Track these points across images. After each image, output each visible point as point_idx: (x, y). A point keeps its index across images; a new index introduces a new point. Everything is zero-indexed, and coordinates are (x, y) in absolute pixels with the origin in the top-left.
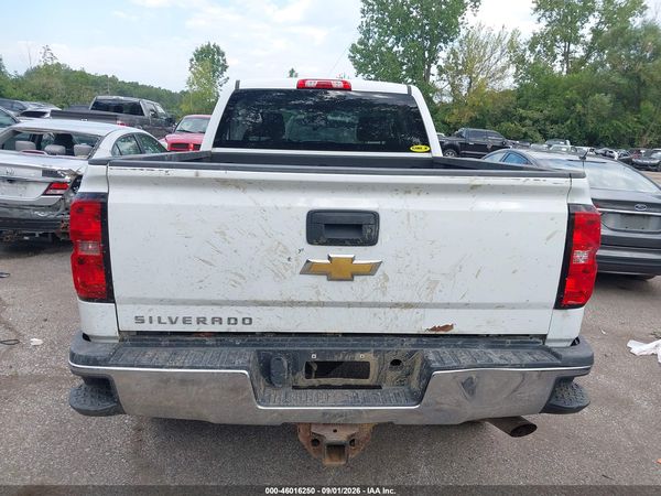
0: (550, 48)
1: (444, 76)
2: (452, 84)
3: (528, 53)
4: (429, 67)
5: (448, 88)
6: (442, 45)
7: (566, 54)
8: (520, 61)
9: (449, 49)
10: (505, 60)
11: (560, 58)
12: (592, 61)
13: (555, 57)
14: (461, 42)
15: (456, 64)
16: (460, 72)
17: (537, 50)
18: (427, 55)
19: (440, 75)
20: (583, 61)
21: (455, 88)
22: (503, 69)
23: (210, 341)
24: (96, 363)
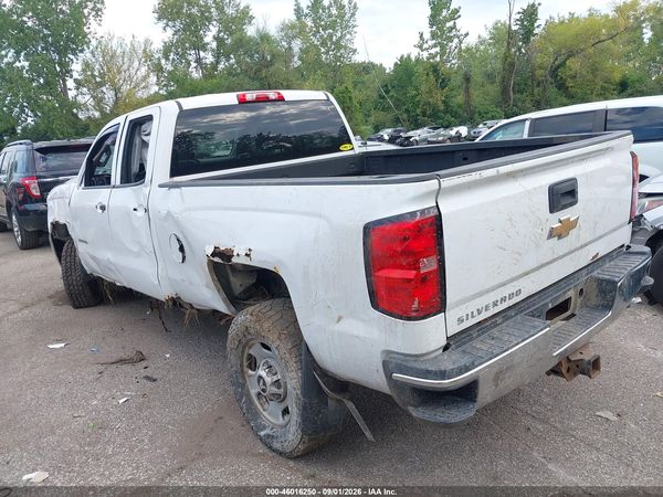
0: (183, 56)
1: (85, 90)
2: (94, 98)
3: (163, 61)
4: (64, 81)
5: (91, 102)
6: (72, 57)
7: (198, 61)
8: (158, 69)
9: (80, 61)
10: (144, 70)
11: (194, 65)
12: (221, 66)
13: (189, 65)
14: (92, 53)
15: (93, 76)
16: (101, 84)
17: (171, 58)
18: (58, 69)
19: (77, 89)
20: (214, 66)
21: (99, 102)
22: (145, 78)
23: (499, 320)
24: (467, 369)
